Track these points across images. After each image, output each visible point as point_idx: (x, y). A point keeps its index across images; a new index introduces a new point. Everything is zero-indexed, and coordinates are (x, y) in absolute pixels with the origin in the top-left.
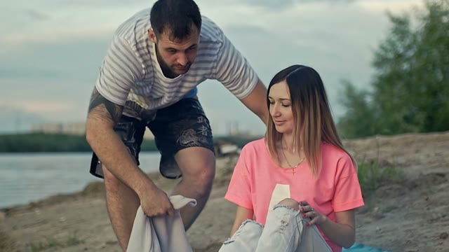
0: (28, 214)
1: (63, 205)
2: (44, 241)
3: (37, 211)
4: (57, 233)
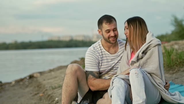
0: (49, 74)
2: (56, 85)
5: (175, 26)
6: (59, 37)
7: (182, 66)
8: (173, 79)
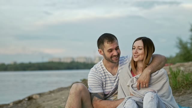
0: (49, 96)
1: (63, 92)
2: (56, 107)
3: (53, 95)
4: (61, 103)
5: (180, 48)
6: (60, 59)
7: (188, 88)
8: (180, 101)
